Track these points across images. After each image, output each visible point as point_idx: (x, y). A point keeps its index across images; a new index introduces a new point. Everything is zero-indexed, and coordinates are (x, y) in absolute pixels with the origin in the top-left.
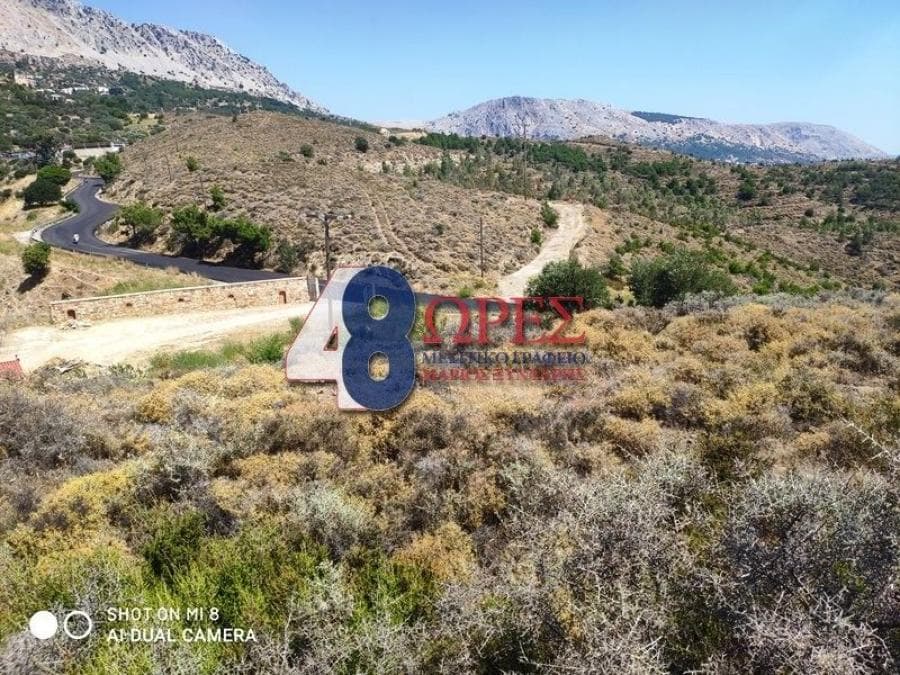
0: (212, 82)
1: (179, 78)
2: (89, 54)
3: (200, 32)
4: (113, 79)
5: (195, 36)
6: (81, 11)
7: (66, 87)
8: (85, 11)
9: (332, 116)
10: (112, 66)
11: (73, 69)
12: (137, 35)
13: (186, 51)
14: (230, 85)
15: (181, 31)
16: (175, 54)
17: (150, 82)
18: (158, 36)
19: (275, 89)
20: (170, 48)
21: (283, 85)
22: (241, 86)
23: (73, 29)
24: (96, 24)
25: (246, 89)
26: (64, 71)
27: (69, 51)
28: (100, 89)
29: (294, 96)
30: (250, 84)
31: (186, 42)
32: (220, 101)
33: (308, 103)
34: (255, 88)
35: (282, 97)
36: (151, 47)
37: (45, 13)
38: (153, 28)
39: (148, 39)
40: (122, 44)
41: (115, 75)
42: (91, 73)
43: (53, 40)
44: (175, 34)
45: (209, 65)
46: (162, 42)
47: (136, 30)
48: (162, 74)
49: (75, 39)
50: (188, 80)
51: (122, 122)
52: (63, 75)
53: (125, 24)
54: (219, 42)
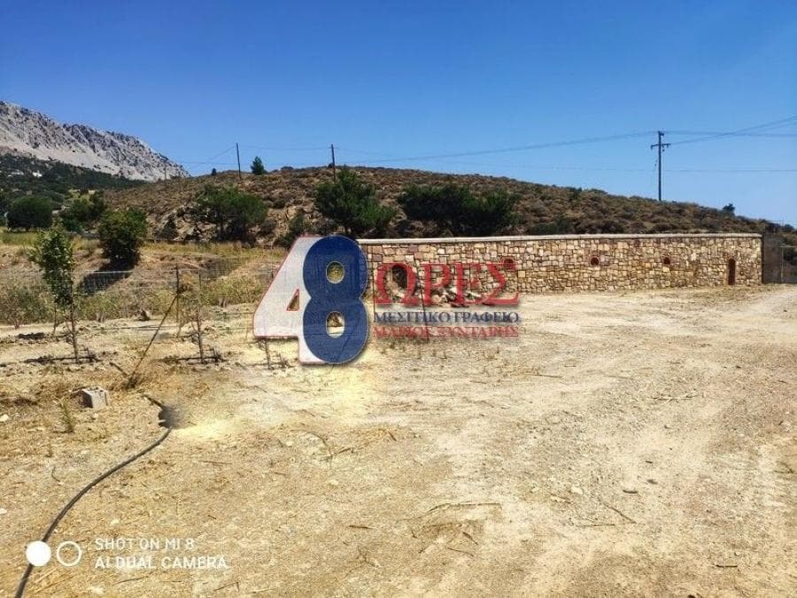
0: (134, 175)
1: (105, 171)
2: (23, 147)
3: (125, 134)
4: (45, 167)
5: (121, 137)
6: (18, 112)
8: (22, 112)
10: (44, 158)
11: (9, 157)
12: (68, 134)
13: (111, 148)
14: (151, 178)
15: (109, 133)
16: (101, 152)
17: (79, 172)
18: (87, 135)
20: (97, 146)
23: (9, 126)
24: (31, 123)
26: (1, 158)
27: (5, 144)
28: (35, 174)
31: (112, 141)
36: (80, 145)
38: (83, 129)
39: (77, 137)
40: (53, 140)
41: (47, 165)
42: (26, 162)
44: (103, 134)
45: (132, 162)
46: (90, 141)
47: (68, 130)
48: (89, 165)
49: (11, 135)
50: (114, 173)
53: (57, 124)
54: (141, 143)
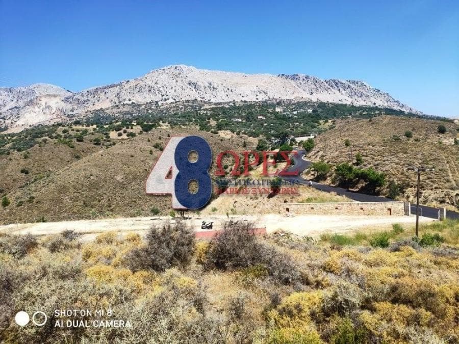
0: (360, 102)
1: (344, 102)
2: (306, 96)
3: (356, 80)
4: (314, 106)
5: (354, 82)
6: (304, 78)
7: (295, 111)
8: (306, 78)
9: (424, 115)
10: (315, 100)
11: (298, 103)
12: (327, 85)
13: (349, 90)
14: (369, 104)
15: (347, 81)
16: (344, 92)
17: (330, 106)
18: (336, 84)
19: (392, 104)
20: (341, 89)
21: (397, 102)
22: (375, 104)
23: (300, 85)
24: (310, 83)
25: (377, 105)
26: (294, 104)
27: (298, 96)
28: (309, 111)
29: (403, 106)
30: (380, 102)
31: (349, 85)
32: (363, 112)
33: (411, 109)
35: (396, 108)
36: (333, 90)
37: (290, 81)
38: (334, 81)
39: (332, 86)
40: (320, 90)
41: (315, 104)
42: (306, 104)
43: (292, 91)
44: (344, 82)
45: (359, 95)
46: (338, 87)
47: (327, 83)
48: (337, 101)
49: (301, 90)
50: (348, 103)
51: (317, 124)
52: (294, 106)
53: (322, 81)
54: (365, 83)
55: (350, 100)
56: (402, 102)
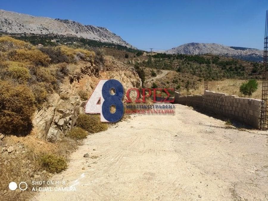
0: (104, 40)
1: (96, 40)
2: (73, 33)
3: (103, 27)
4: (78, 40)
5: (101, 28)
6: (72, 22)
7: (66, 42)
8: (73, 22)
9: (137, 50)
10: (79, 37)
11: (68, 37)
12: (86, 28)
13: (99, 32)
14: (110, 41)
15: (98, 27)
16: (96, 33)
17: (88, 41)
18: (92, 28)
19: (122, 42)
20: (94, 32)
21: (125, 41)
22: (113, 42)
23: (70, 27)
24: (76, 26)
25: (114, 43)
26: (66, 38)
27: (68, 33)
28: (74, 43)
29: (127, 44)
30: (115, 41)
31: (99, 30)
32: (106, 46)
33: (131, 46)
34: (116, 42)
35: (124, 45)
36: (90, 32)
37: (63, 24)
38: (90, 26)
39: (89, 29)
40: (82, 31)
41: (79, 39)
42: (73, 38)
43: (65, 30)
44: (96, 28)
45: (105, 36)
46: (92, 30)
47: (86, 27)
48: (92, 38)
49: (70, 30)
50: (98, 40)
52: (65, 39)
53: (83, 26)
54: (107, 30)
55: (99, 38)
56: (127, 42)
